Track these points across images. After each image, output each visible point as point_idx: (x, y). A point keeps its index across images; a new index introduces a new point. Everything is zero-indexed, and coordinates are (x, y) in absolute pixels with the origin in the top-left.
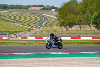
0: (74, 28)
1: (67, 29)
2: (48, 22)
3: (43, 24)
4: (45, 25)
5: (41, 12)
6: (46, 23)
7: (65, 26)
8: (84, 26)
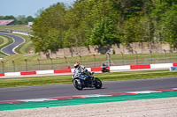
0: (61, 53)
1: (48, 56)
2: (23, 45)
3: (13, 50)
4: (17, 50)
5: (9, 28)
6: (19, 48)
7: (45, 51)
8: (78, 48)
